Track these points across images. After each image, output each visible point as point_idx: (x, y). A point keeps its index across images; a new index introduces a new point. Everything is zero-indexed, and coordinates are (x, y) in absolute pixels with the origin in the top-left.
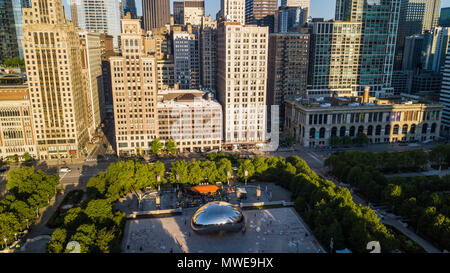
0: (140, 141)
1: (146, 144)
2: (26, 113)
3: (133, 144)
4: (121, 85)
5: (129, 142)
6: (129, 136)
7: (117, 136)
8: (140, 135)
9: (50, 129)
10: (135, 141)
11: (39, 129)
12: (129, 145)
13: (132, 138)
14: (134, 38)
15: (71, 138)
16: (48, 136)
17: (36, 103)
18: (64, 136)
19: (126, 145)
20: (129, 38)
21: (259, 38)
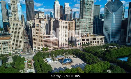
0: (39, 48)
1: (40, 49)
2: (10, 43)
3: (37, 49)
4: (35, 35)
5: (36, 48)
6: (36, 47)
7: (33, 47)
8: (39, 47)
9: (16, 46)
10: (38, 48)
11: (13, 47)
12: (36, 49)
13: (37, 47)
14: (38, 24)
15: (22, 48)
16: (15, 48)
17: (13, 40)
18: (20, 48)
19: (35, 49)
20: (37, 24)
21: (66, 23)
